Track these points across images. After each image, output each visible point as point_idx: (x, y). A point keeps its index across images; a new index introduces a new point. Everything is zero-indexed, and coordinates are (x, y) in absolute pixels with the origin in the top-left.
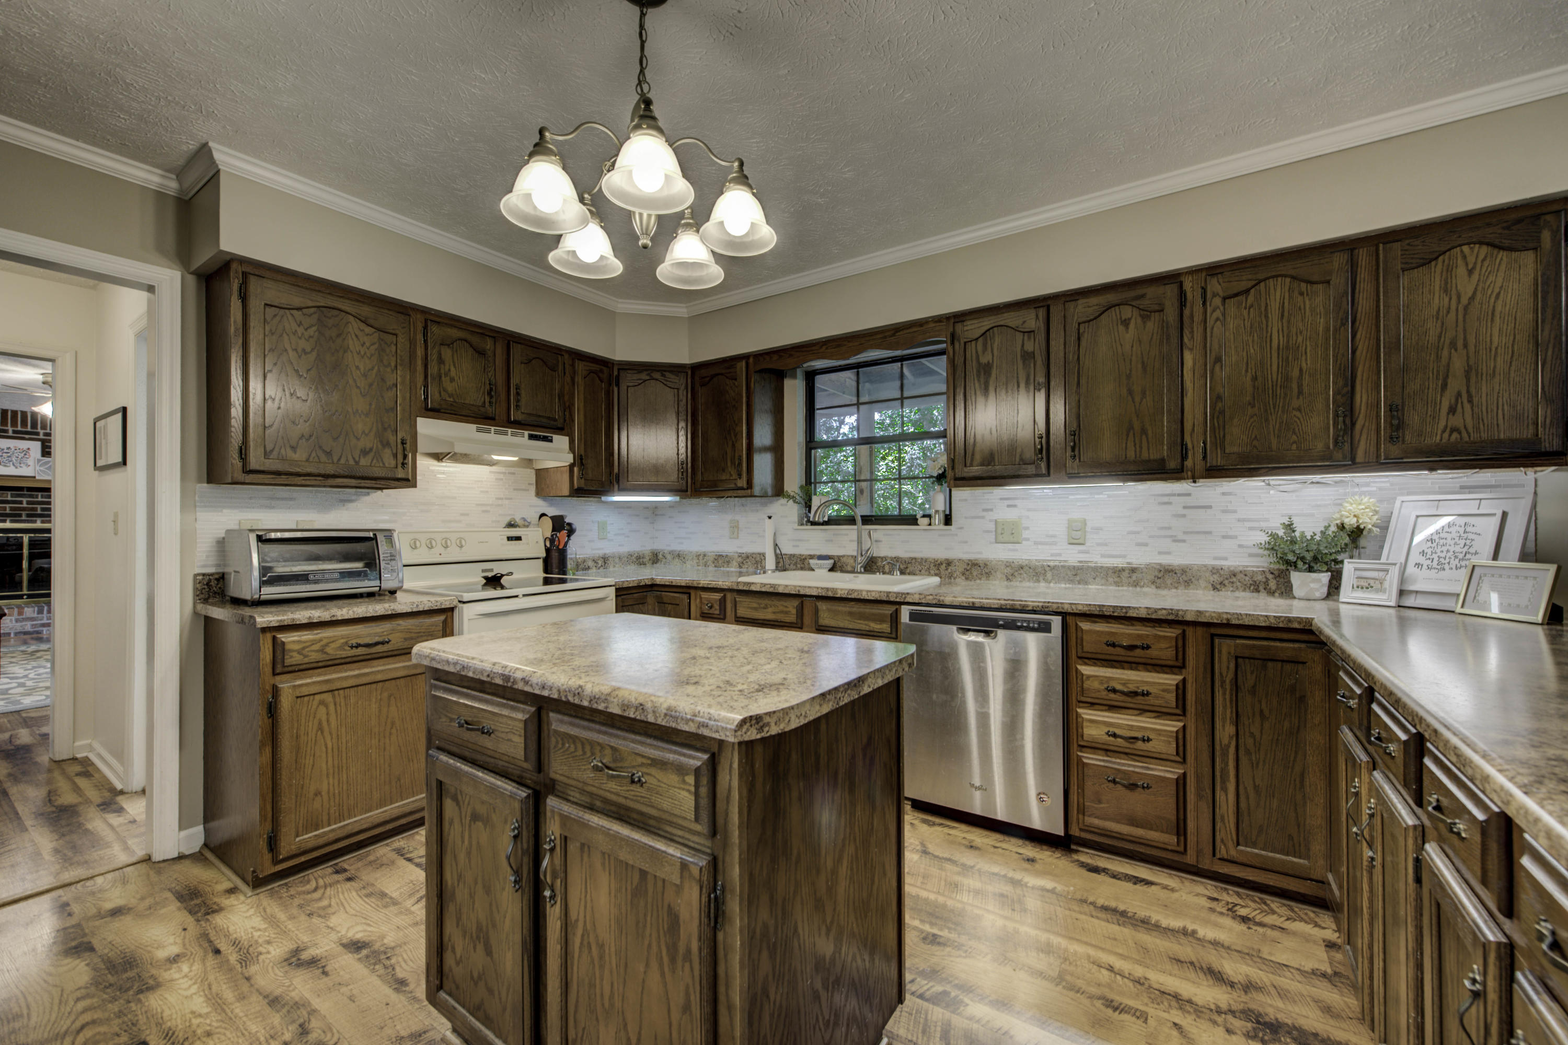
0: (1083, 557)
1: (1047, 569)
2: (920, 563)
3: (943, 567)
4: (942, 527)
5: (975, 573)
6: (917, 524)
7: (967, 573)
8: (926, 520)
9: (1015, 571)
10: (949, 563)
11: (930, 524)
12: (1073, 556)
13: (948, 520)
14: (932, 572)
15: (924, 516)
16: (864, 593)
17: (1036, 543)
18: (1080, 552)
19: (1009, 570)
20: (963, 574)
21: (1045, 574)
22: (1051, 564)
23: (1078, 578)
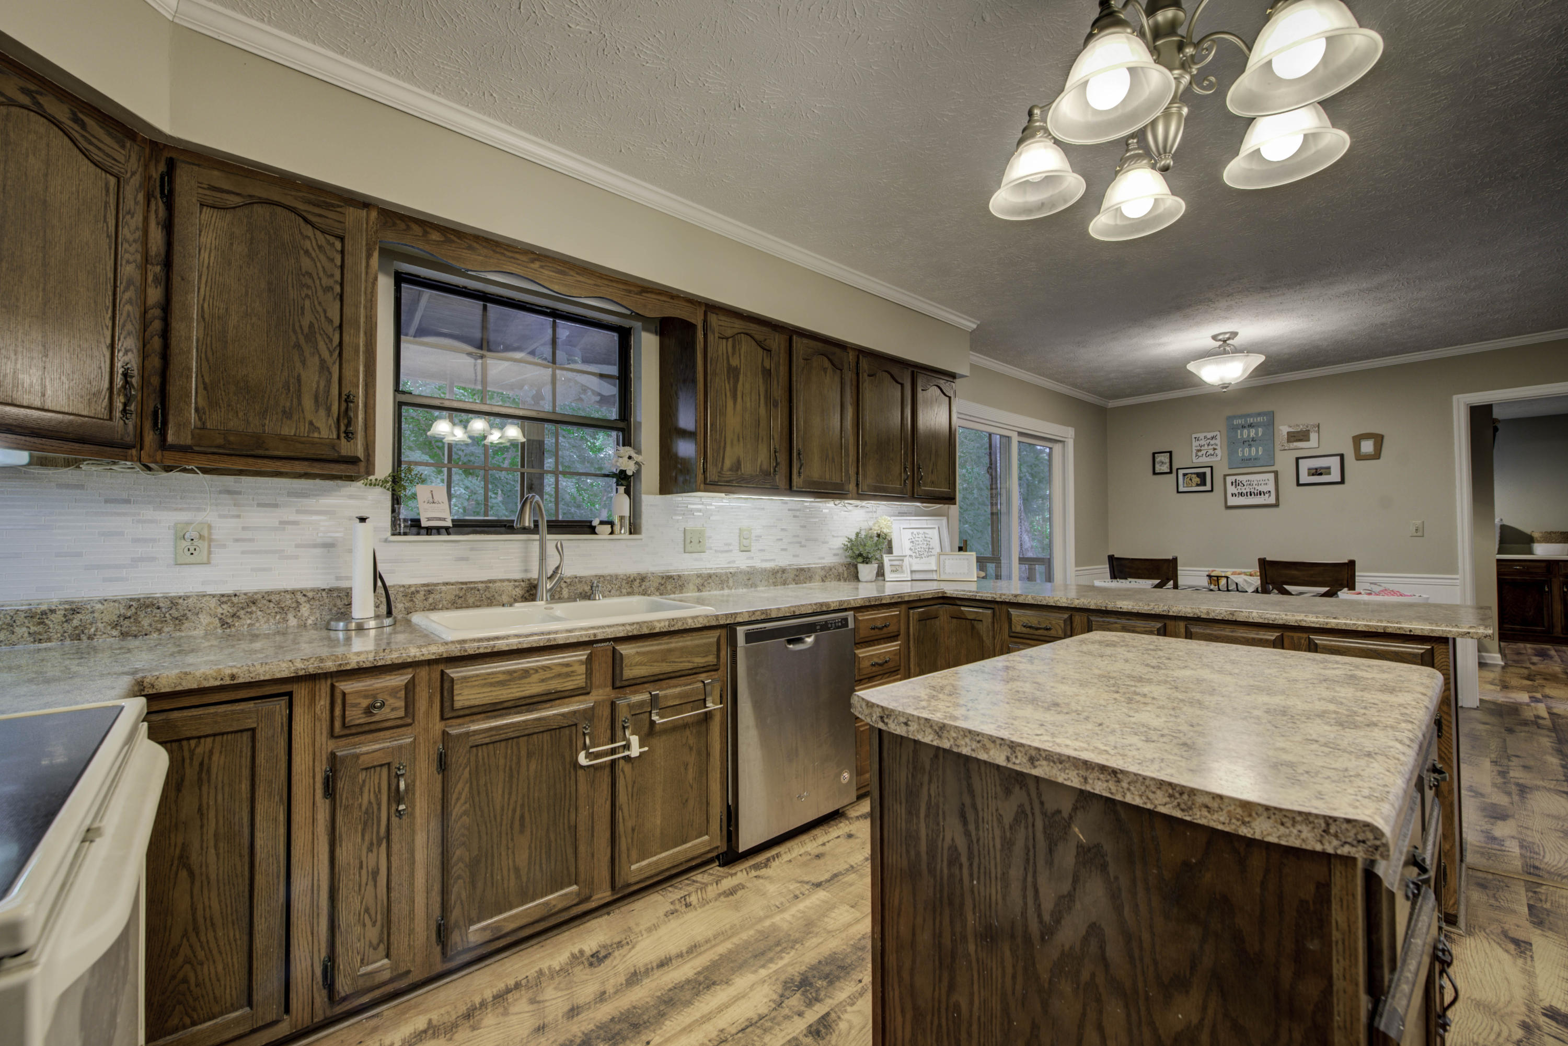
0: (751, 563)
1: (730, 576)
2: (610, 582)
3: (637, 583)
4: (627, 536)
5: (669, 587)
6: (595, 533)
7: (662, 588)
8: (608, 528)
9: (706, 580)
10: (643, 579)
11: (612, 533)
12: (742, 562)
13: (634, 529)
14: (624, 591)
15: (602, 523)
16: (690, 621)
17: (716, 551)
18: (748, 558)
19: (699, 581)
20: (658, 589)
21: (728, 581)
22: (731, 570)
23: (750, 582)
